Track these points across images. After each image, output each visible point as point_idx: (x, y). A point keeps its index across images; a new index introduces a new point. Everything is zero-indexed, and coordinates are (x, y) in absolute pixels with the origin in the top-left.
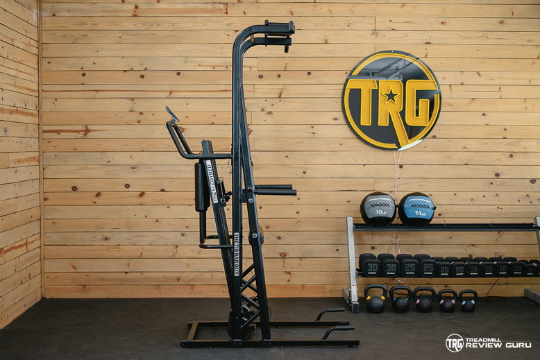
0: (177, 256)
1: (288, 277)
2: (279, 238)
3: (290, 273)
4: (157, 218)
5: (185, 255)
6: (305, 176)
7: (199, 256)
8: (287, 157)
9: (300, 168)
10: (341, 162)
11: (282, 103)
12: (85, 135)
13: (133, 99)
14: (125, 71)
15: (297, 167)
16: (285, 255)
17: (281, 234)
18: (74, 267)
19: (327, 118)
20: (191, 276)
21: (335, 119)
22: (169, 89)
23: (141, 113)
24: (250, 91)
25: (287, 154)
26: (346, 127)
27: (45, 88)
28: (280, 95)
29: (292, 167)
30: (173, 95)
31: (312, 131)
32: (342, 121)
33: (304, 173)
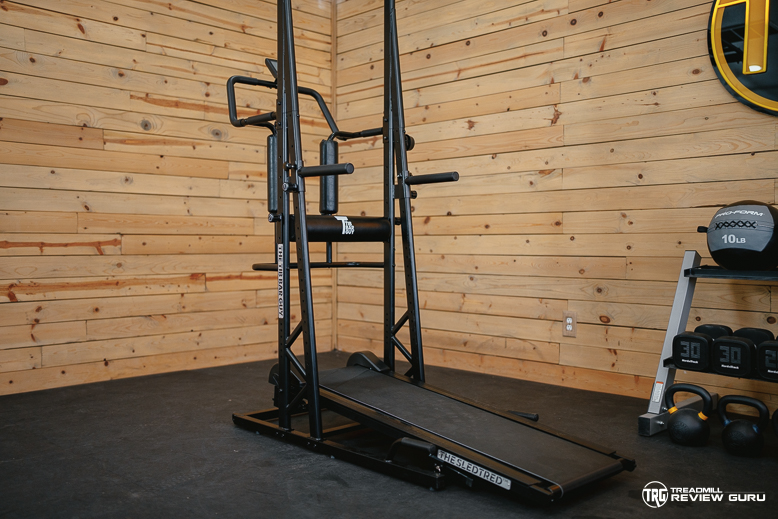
0: (464, 309)
1: (612, 358)
2: (599, 290)
3: (616, 353)
4: (443, 252)
5: (472, 309)
6: (641, 182)
7: (490, 312)
8: (612, 150)
9: (633, 168)
10: (705, 151)
11: (605, 59)
12: (373, 144)
13: (418, 89)
14: (411, 53)
15: (628, 168)
16: (609, 321)
17: (603, 284)
18: (362, 315)
19: (681, 73)
20: (480, 340)
21: (696, 72)
22: (457, 68)
23: (427, 107)
24: (558, 50)
25: (612, 145)
26: (717, 84)
27: (339, 91)
28: (602, 47)
29: (620, 168)
30: (463, 75)
31: (654, 99)
32: (708, 72)
33: (640, 176)
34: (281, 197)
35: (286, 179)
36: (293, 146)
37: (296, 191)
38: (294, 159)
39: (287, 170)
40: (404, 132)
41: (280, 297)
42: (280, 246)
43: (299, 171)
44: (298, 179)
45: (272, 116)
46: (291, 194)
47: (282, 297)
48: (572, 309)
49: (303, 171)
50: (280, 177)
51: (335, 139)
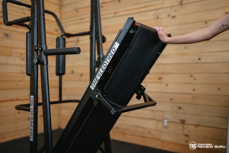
1: (186, 138)
2: (180, 108)
3: (188, 136)
6: (200, 61)
9: (196, 55)
11: (182, 8)
15: (193, 55)
16: (185, 122)
17: (181, 105)
19: (219, 14)
20: (124, 127)
22: (114, 12)
24: (160, 4)
28: (181, 3)
30: (117, 14)
31: (206, 26)
33: (200, 59)
34: (33, 67)
35: (36, 56)
36: (41, 37)
37: (42, 64)
38: (41, 44)
39: (37, 51)
40: (101, 33)
41: (31, 128)
42: (32, 97)
43: (44, 52)
44: (44, 57)
45: (28, 19)
46: (39, 66)
47: (32, 128)
48: (167, 116)
49: (47, 52)
50: (33, 55)
51: (64, 37)
